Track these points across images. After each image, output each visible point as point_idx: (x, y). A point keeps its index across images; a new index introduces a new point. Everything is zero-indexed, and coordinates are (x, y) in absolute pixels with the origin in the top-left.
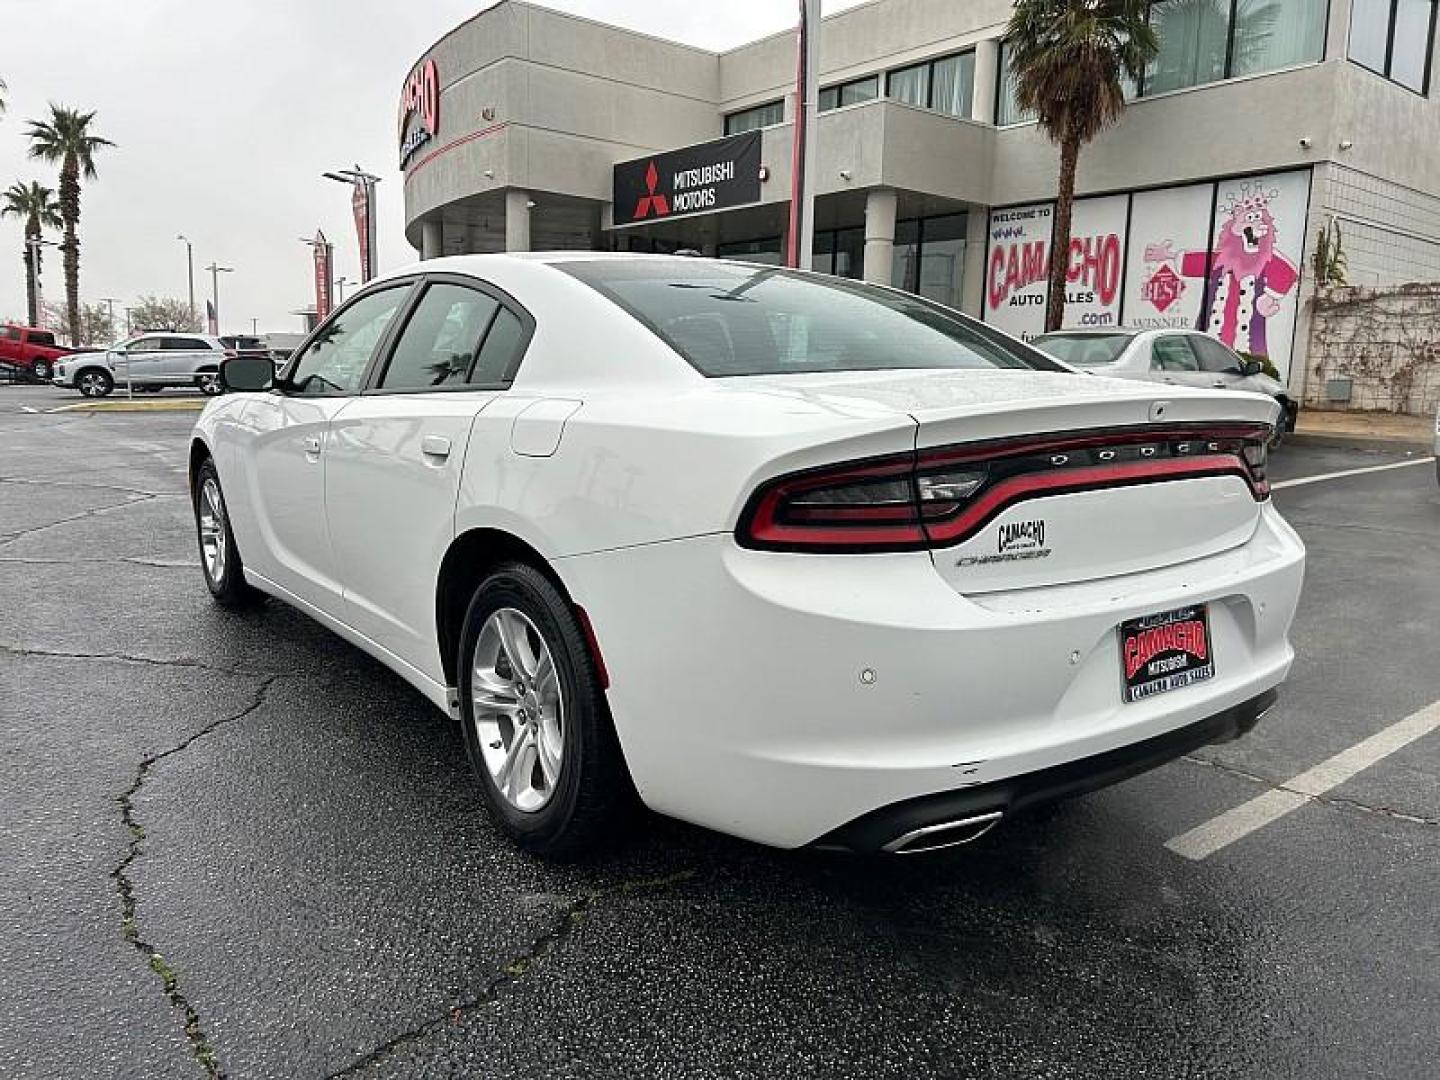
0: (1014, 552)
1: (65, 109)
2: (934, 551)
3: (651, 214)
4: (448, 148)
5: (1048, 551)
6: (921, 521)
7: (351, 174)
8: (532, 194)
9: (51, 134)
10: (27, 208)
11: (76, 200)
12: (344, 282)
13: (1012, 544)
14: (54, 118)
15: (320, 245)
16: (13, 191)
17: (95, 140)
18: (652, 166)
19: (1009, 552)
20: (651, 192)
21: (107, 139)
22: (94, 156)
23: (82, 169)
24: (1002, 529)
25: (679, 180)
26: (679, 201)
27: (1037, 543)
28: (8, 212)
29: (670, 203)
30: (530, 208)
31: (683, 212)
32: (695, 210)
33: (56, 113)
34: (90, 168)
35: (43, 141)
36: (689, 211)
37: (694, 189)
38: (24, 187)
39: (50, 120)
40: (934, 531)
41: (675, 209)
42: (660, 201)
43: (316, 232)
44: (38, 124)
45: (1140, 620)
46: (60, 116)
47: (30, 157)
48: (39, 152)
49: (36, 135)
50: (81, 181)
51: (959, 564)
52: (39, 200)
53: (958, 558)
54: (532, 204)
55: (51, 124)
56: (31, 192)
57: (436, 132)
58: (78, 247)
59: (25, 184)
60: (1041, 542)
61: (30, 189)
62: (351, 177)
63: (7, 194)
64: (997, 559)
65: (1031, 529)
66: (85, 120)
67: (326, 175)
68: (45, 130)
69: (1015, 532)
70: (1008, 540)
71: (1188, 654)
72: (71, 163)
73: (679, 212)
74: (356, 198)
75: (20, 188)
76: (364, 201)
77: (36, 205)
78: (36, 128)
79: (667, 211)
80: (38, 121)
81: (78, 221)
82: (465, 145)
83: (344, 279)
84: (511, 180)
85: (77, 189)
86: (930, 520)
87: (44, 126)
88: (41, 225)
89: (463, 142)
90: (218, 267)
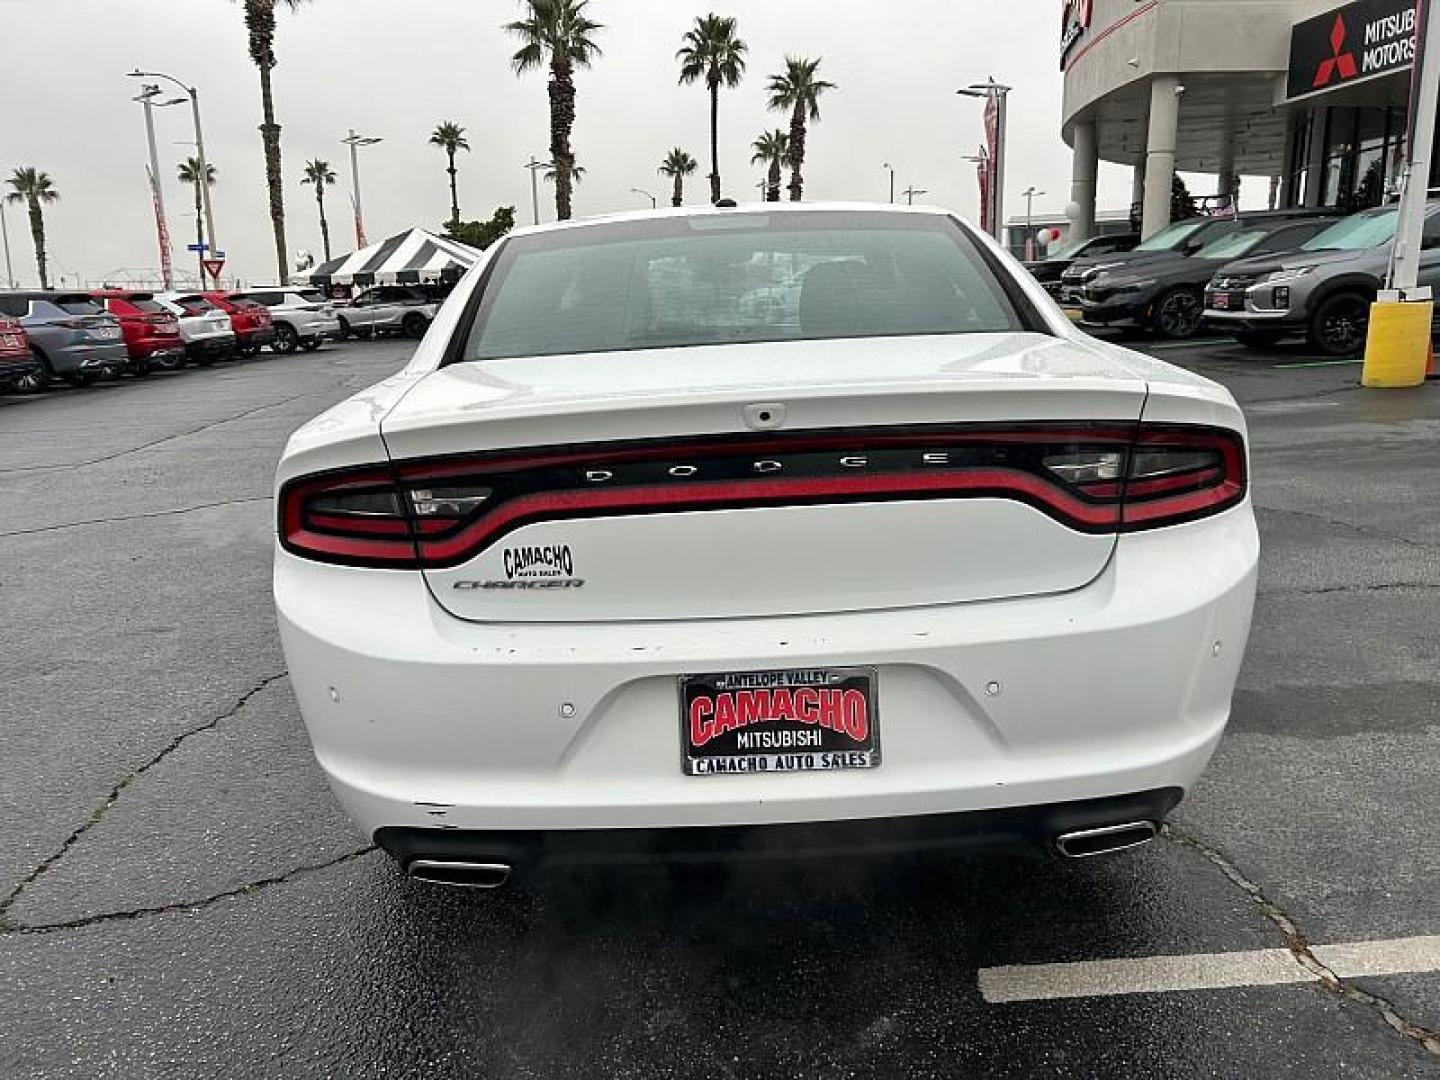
0: (529, 579)
1: (798, 61)
2: (426, 571)
3: (1335, 78)
4: (1097, 40)
5: (580, 583)
6: (413, 537)
7: (983, 87)
8: (1181, 77)
9: (785, 84)
10: (770, 154)
11: (801, 142)
12: (1033, 193)
13: (524, 571)
14: (788, 71)
15: (982, 160)
16: (761, 141)
17: (821, 84)
18: (1339, 20)
19: (522, 578)
20: (1336, 51)
21: (829, 82)
22: (818, 100)
23: (808, 115)
24: (507, 553)
25: (1371, 32)
26: (1369, 59)
27: (564, 572)
28: (757, 160)
29: (1359, 61)
30: (1180, 93)
31: (1376, 71)
32: (1390, 66)
33: (790, 66)
34: (814, 111)
35: (778, 93)
36: (1383, 68)
37: (1389, 41)
38: (768, 135)
39: (784, 72)
40: (428, 549)
41: (1364, 69)
42: (1346, 62)
43: (979, 148)
44: (774, 78)
45: (721, 676)
46: (792, 66)
47: (768, 110)
48: (776, 103)
49: (773, 88)
50: (807, 125)
51: (456, 586)
52: (780, 146)
53: (455, 581)
54: (1182, 89)
55: (784, 76)
56: (774, 139)
57: (1088, 24)
58: (802, 185)
59: (769, 132)
60: (569, 572)
61: (774, 134)
62: (984, 91)
63: (757, 143)
64: (505, 585)
65: (550, 556)
66: (812, 67)
67: (961, 92)
68: (781, 82)
69: (529, 556)
70: (518, 565)
71: (823, 729)
72: (799, 109)
73: (1369, 72)
74: (988, 110)
75: (766, 137)
76: (995, 113)
77: (777, 150)
78: (774, 81)
79: (1354, 73)
80: (776, 75)
81: (802, 161)
82: (1114, 33)
83: (1032, 189)
84: (1155, 67)
85: (804, 131)
86: (425, 538)
87: (780, 78)
88: (781, 168)
89: (1112, 29)
90: (914, 190)
